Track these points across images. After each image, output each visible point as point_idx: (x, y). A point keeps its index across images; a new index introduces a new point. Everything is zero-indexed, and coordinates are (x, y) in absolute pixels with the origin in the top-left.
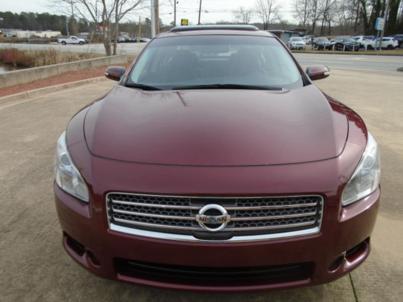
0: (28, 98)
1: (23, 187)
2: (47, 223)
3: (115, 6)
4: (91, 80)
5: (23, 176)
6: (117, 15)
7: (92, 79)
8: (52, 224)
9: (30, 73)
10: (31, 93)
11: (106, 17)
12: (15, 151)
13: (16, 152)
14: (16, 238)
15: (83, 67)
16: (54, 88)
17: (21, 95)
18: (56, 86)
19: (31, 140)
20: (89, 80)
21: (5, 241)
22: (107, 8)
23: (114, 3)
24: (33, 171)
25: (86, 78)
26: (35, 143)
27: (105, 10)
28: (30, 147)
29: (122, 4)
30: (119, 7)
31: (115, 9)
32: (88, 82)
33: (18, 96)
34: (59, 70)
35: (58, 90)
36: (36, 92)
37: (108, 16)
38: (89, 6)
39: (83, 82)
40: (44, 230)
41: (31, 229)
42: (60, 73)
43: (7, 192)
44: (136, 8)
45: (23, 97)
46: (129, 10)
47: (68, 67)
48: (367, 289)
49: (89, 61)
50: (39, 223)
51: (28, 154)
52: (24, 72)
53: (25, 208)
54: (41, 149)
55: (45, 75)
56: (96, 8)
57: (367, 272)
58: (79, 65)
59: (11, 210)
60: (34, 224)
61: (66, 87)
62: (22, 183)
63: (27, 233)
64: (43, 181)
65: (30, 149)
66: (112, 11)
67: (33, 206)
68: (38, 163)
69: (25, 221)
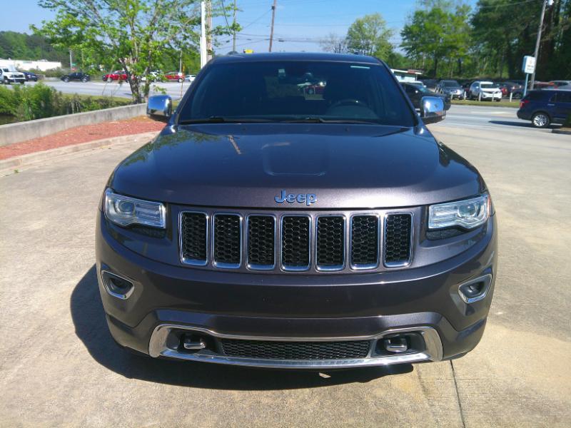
1: (38, 291)
4: (113, 140)
5: (35, 277)
7: (115, 138)
9: (23, 129)
12: (17, 243)
14: (40, 355)
15: (100, 119)
16: (60, 151)
17: (14, 162)
18: (64, 149)
19: (38, 228)
20: (110, 140)
24: (48, 270)
25: (106, 137)
26: (44, 232)
28: (37, 238)
33: (8, 163)
34: (66, 123)
36: (34, 157)
39: (101, 143)
40: (75, 346)
41: (58, 345)
42: (66, 128)
47: (79, 119)
48: (477, 408)
49: (109, 112)
50: (67, 337)
51: (37, 247)
52: (15, 127)
53: (45, 319)
55: (45, 132)
57: (478, 390)
58: (95, 116)
59: (26, 321)
60: (61, 338)
61: (77, 150)
62: (35, 286)
63: (53, 349)
65: (39, 240)
67: (56, 315)
68: (54, 260)
69: (49, 335)
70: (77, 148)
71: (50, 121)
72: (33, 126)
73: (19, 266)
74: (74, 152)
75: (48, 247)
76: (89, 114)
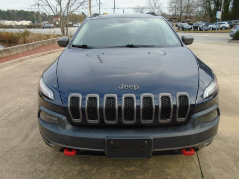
0: (24, 61)
4: (57, 51)
6: (68, 13)
9: (22, 47)
10: (25, 59)
11: (62, 14)
13: (29, 89)
16: (37, 55)
18: (38, 54)
19: (34, 83)
20: (55, 50)
22: (62, 9)
23: (66, 6)
27: (61, 10)
29: (71, 6)
31: (67, 9)
32: (54, 52)
35: (39, 56)
36: (28, 58)
37: (63, 13)
38: (52, 8)
39: (52, 52)
44: (79, 8)
45: (21, 61)
46: (75, 10)
47: (43, 43)
55: (31, 48)
56: (56, 9)
61: (43, 55)
71: (32, 44)
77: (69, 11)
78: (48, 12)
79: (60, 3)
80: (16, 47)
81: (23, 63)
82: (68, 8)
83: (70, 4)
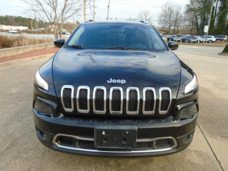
0: (11, 65)
1: (12, 123)
2: (31, 150)
3: (62, 14)
5: (12, 116)
6: (62, 19)
7: (48, 55)
8: (34, 150)
9: (12, 51)
10: (13, 62)
11: (57, 20)
12: (5, 99)
13: (7, 100)
14: (11, 160)
15: (43, 47)
16: (26, 59)
17: (7, 63)
19: (15, 92)
20: (47, 55)
21: (3, 163)
22: (57, 15)
23: (61, 12)
24: (18, 112)
25: (45, 54)
26: (18, 94)
28: (14, 97)
29: (66, 13)
30: (64, 15)
33: (5, 64)
34: (29, 49)
36: (16, 61)
37: (57, 19)
38: (47, 13)
39: (43, 56)
40: (29, 155)
41: (20, 154)
42: (29, 51)
43: (2, 127)
44: (73, 15)
46: (70, 16)
47: (34, 47)
49: (46, 44)
50: (25, 149)
51: (14, 101)
52: (8, 50)
53: (15, 138)
54: (22, 98)
55: (21, 52)
56: (51, 15)
58: (41, 46)
59: (5, 140)
60: (22, 150)
61: (33, 59)
62: (11, 121)
63: (18, 157)
64: (25, 119)
65: (15, 97)
66: (60, 17)
67: (20, 137)
68: (21, 107)
69: (16, 148)
70: (33, 58)
71: (23, 48)
72: (16, 49)
73: (5, 110)
74: (32, 60)
75: (19, 101)
76: (39, 45)
77: (63, 18)
78: (43, 17)
79: (55, 9)
80: (4, 50)
81: (9, 67)
82: (63, 14)
83: (65, 11)
